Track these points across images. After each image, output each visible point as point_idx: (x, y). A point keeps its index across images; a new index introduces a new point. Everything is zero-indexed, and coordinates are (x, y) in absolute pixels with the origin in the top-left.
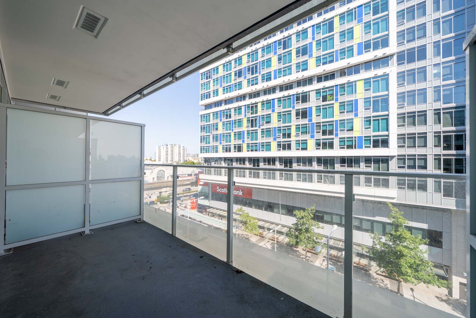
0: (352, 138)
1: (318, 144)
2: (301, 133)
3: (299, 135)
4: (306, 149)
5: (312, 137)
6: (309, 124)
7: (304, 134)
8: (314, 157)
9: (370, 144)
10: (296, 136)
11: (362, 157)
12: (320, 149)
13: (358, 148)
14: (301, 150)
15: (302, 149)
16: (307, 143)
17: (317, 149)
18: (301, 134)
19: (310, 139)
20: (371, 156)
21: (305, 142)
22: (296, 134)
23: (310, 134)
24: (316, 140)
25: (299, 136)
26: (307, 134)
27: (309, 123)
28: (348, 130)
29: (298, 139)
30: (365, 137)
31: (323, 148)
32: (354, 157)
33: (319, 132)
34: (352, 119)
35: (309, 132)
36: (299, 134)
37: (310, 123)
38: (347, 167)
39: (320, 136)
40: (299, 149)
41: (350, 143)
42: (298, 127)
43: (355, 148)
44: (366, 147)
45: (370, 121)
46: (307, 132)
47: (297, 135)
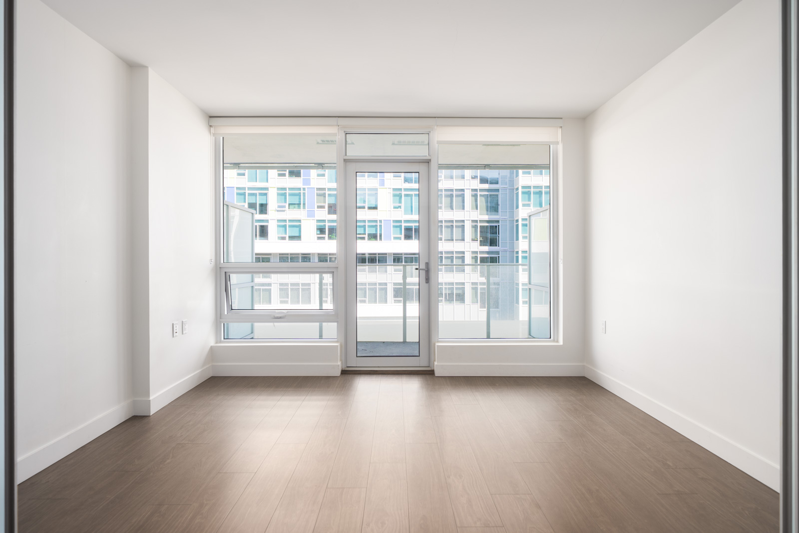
0: (376, 221)
1: (321, 230)
2: (289, 204)
3: (284, 209)
4: (298, 238)
5: (311, 214)
6: (304, 189)
7: (295, 207)
8: (314, 254)
9: (401, 234)
10: (278, 211)
11: (390, 254)
12: (324, 238)
13: (384, 240)
14: (289, 240)
15: (292, 238)
16: (299, 227)
17: (319, 238)
18: (289, 208)
19: (306, 218)
20: (401, 254)
21: (297, 224)
22: (279, 207)
23: (306, 209)
24: (318, 221)
25: (284, 211)
26: (299, 207)
27: (304, 187)
28: (370, 208)
29: (282, 216)
30: (394, 221)
31: (330, 238)
32: (379, 254)
33: (323, 207)
34: (376, 189)
35: (304, 204)
36: (284, 207)
37: (306, 187)
38: (368, 272)
39: (323, 214)
40: (284, 238)
41: (373, 231)
42: (282, 193)
43: (381, 239)
44: (395, 238)
45: (400, 196)
46: (300, 204)
47: (281, 209)
